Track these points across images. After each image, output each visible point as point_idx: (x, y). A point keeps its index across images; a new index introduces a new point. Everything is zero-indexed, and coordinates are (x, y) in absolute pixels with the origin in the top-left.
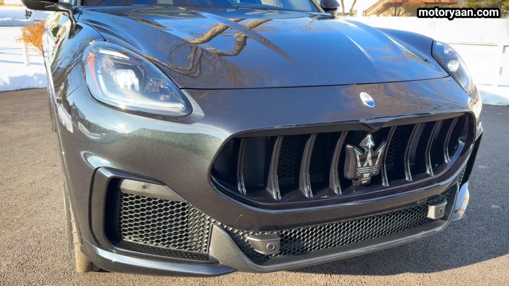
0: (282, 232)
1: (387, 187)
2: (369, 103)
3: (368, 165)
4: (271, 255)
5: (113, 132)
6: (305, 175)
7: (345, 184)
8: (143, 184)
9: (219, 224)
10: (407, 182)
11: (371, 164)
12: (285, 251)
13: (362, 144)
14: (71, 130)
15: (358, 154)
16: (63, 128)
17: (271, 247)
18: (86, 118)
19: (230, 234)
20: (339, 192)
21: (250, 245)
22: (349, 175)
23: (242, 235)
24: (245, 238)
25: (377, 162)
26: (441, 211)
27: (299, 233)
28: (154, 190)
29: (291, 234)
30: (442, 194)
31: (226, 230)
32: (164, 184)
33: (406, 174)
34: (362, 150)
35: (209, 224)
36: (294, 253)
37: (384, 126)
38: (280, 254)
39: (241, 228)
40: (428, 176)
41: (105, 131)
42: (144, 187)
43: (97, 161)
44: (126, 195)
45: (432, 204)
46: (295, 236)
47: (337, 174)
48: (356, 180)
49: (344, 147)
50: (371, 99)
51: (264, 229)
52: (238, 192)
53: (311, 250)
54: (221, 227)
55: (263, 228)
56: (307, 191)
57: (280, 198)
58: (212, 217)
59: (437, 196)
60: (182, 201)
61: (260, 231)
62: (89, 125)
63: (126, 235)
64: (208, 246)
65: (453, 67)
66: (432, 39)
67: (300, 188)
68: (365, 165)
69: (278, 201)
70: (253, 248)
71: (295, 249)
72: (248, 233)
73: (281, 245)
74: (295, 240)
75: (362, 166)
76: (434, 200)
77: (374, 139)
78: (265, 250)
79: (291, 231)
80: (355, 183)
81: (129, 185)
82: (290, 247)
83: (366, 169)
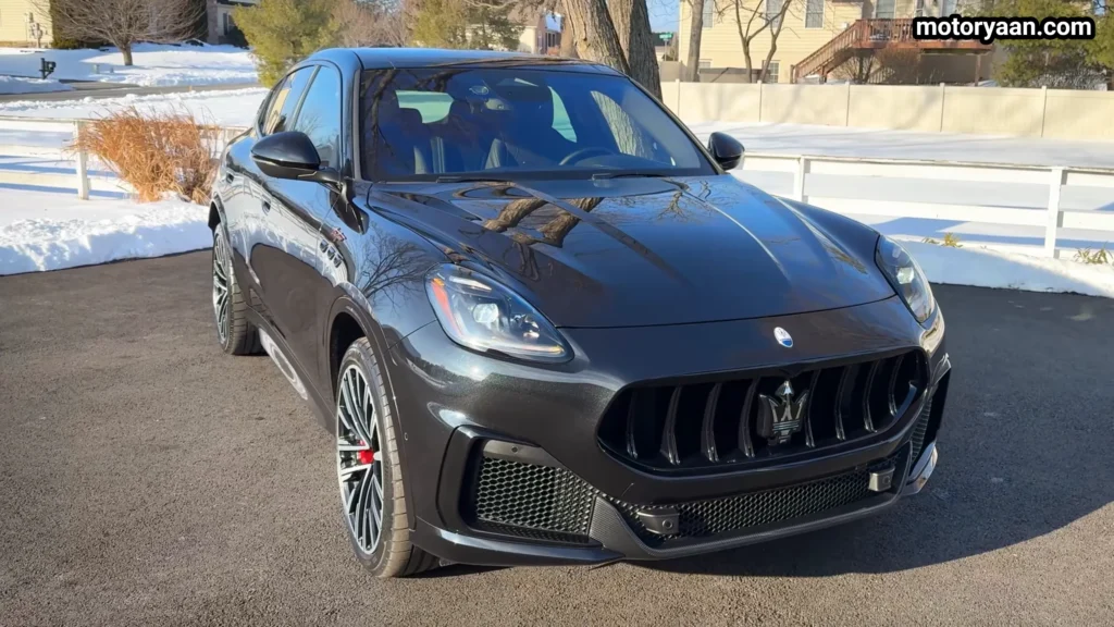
0: (680, 506)
1: (812, 448)
2: (786, 342)
3: (786, 419)
4: (667, 536)
5: (467, 379)
6: (708, 434)
7: (760, 444)
8: (512, 445)
9: (604, 495)
10: (839, 441)
11: (790, 418)
12: (685, 531)
13: (778, 393)
15: (774, 404)
17: (668, 524)
18: (423, 358)
19: (618, 507)
20: (750, 454)
21: (641, 523)
22: (763, 432)
23: (633, 510)
24: (635, 514)
25: (798, 415)
26: (887, 480)
27: (702, 508)
28: (525, 452)
29: (691, 509)
30: (889, 457)
31: (612, 503)
32: (539, 446)
33: (837, 430)
34: (779, 400)
35: (591, 497)
36: (695, 535)
37: (806, 370)
38: (678, 535)
39: (630, 501)
40: (867, 432)
41: (454, 377)
42: (515, 450)
43: (454, 418)
44: (489, 460)
45: (873, 471)
46: (697, 512)
47: (748, 432)
48: (773, 438)
49: (756, 398)
50: (788, 336)
52: (627, 454)
53: (716, 530)
54: (607, 499)
55: (657, 501)
56: (711, 453)
57: (678, 462)
58: (596, 486)
59: (880, 460)
61: (654, 504)
63: (482, 512)
64: (588, 526)
65: (904, 277)
66: (877, 233)
67: (702, 451)
68: (783, 419)
69: (675, 466)
70: (644, 528)
71: (696, 529)
72: (639, 507)
73: (680, 523)
74: (697, 517)
75: (779, 421)
76: (877, 465)
77: (793, 386)
78: (660, 528)
79: (691, 505)
80: (771, 443)
81: (493, 447)
82: (690, 527)
83: (784, 424)
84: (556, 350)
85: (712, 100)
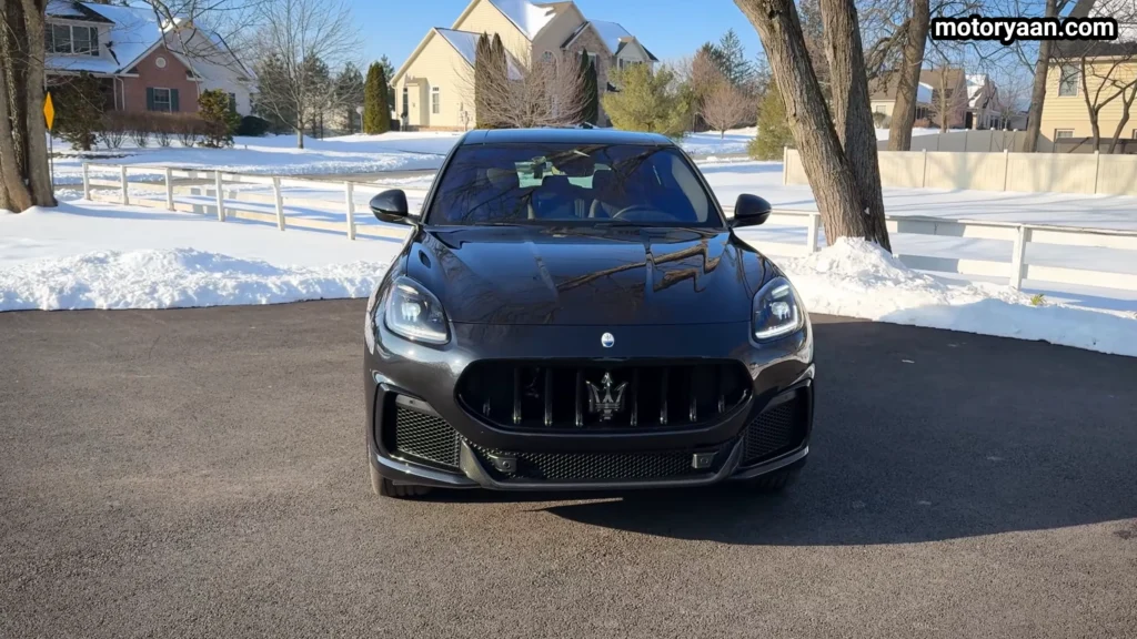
2: (607, 343)
3: (608, 402)
4: (507, 473)
8: (410, 399)
9: (467, 440)
11: (611, 401)
12: (519, 472)
13: (603, 381)
14: (372, 352)
15: (595, 388)
16: (367, 349)
17: (507, 465)
18: (384, 345)
19: (475, 449)
20: (579, 423)
21: (490, 462)
23: (485, 452)
24: (487, 455)
25: (619, 397)
26: (707, 461)
27: (538, 459)
28: (421, 405)
29: (529, 458)
31: (472, 446)
32: (424, 400)
34: (601, 386)
35: (458, 440)
39: (484, 446)
41: (391, 353)
42: (412, 402)
43: (381, 378)
44: (400, 407)
46: (533, 461)
48: (598, 415)
50: (612, 340)
51: (504, 450)
54: (468, 443)
55: (503, 446)
56: (547, 419)
57: (520, 422)
58: (462, 433)
59: (700, 444)
60: (439, 416)
61: (501, 450)
62: (383, 348)
67: (541, 417)
68: (604, 401)
69: (518, 425)
70: (494, 466)
72: (490, 451)
73: (516, 465)
75: (601, 402)
77: (612, 378)
78: (503, 468)
79: (530, 455)
81: (403, 400)
82: (525, 469)
83: (608, 405)
84: (440, 337)
85: (1044, 171)
